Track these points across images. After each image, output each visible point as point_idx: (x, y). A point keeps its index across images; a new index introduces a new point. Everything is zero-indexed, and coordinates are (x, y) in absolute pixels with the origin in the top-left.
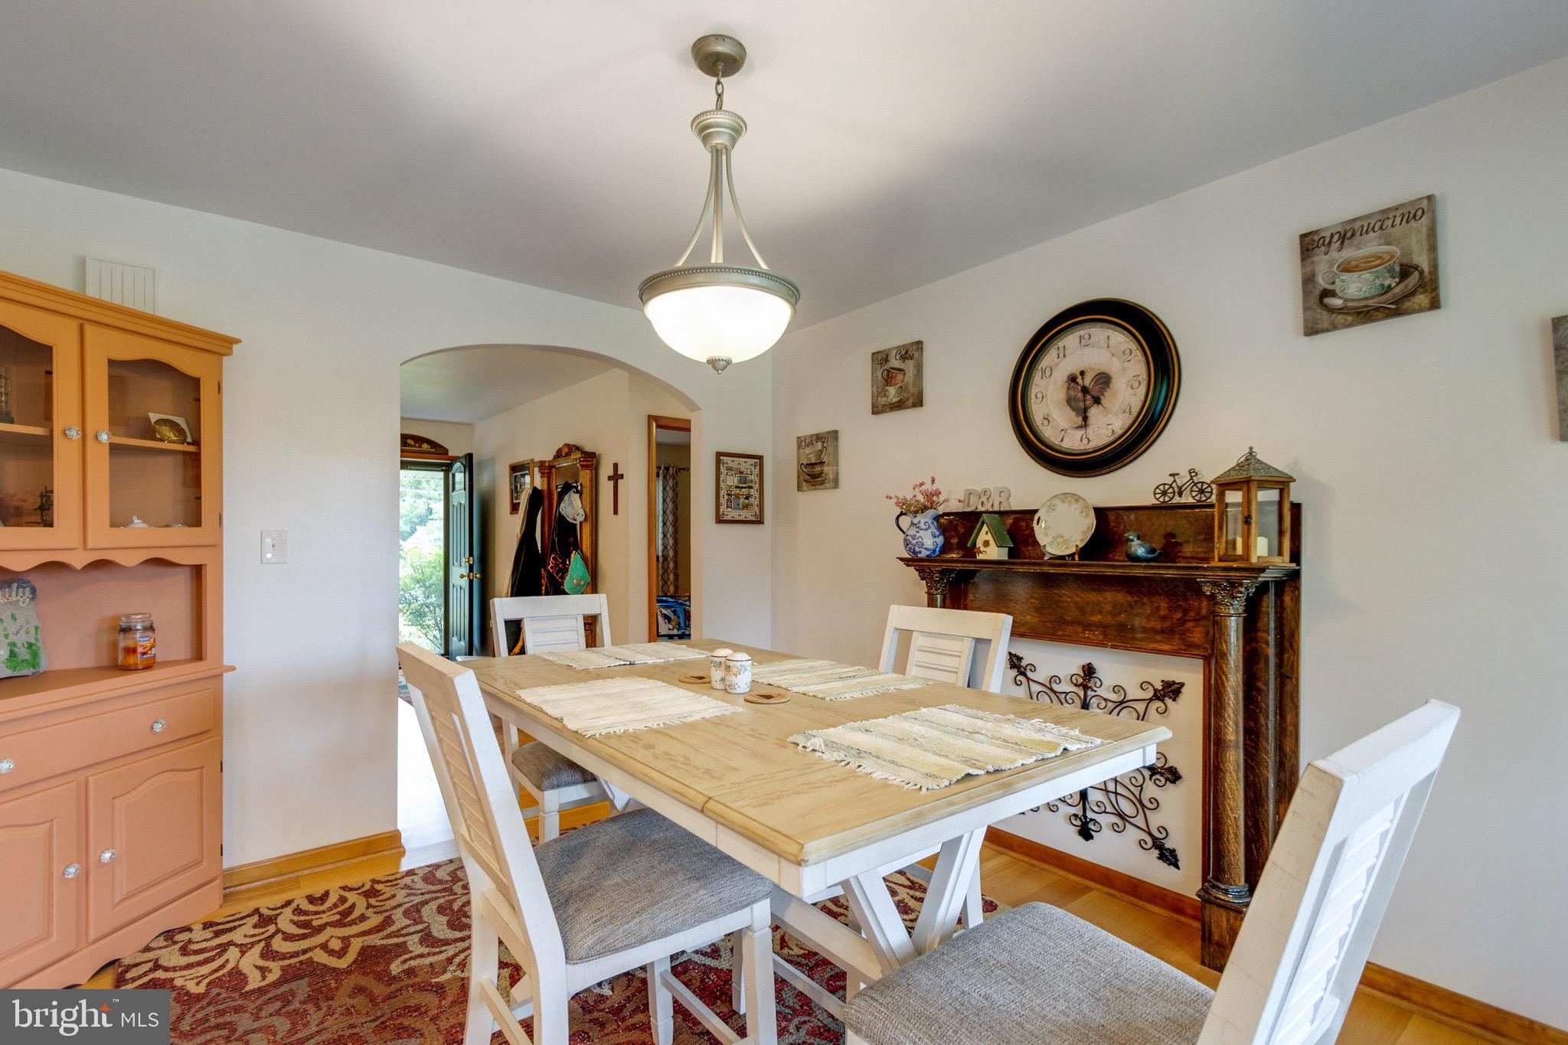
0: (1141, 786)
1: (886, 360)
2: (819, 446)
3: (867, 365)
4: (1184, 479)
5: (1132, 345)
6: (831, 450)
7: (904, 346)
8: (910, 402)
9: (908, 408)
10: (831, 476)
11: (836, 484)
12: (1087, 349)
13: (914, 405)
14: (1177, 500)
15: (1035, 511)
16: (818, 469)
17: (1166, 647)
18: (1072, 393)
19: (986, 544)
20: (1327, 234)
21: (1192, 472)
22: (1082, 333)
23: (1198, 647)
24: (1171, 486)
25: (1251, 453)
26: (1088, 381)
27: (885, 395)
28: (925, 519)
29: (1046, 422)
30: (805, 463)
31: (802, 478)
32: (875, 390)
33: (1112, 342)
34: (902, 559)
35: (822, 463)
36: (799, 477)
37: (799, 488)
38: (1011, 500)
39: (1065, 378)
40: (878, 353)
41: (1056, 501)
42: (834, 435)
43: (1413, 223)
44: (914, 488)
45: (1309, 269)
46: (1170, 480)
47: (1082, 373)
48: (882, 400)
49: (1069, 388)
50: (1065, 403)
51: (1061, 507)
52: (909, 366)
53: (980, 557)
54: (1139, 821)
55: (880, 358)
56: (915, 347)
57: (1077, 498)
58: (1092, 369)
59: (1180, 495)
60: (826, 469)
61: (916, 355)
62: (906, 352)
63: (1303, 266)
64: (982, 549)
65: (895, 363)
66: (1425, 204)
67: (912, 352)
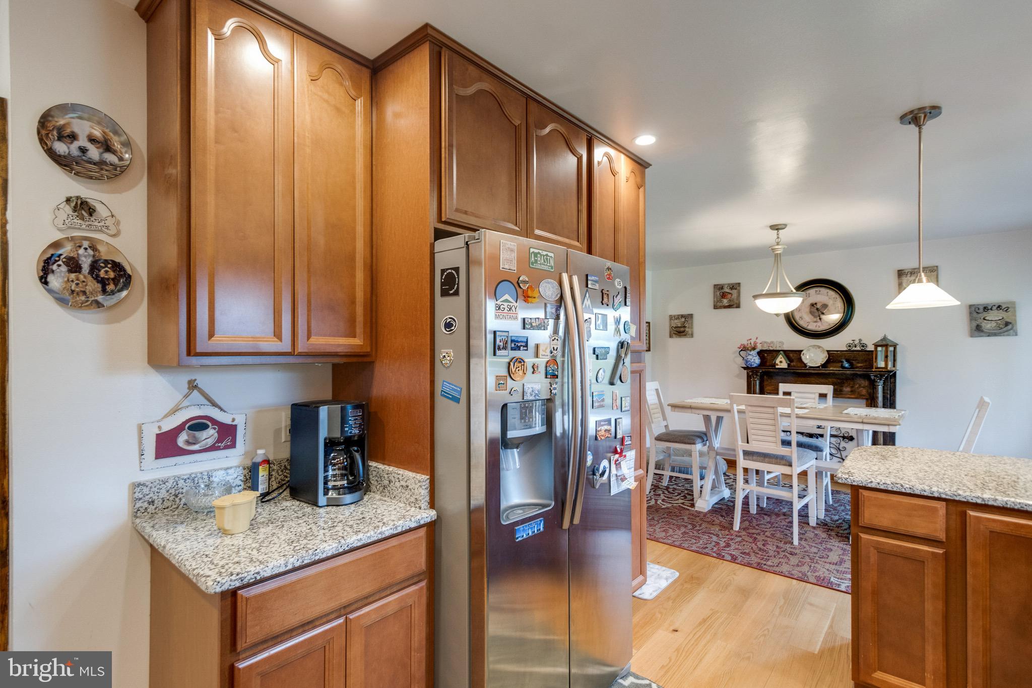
0: (839, 443)
1: (722, 288)
2: (683, 320)
3: (711, 290)
4: (857, 342)
5: (838, 296)
6: (690, 322)
7: (732, 284)
8: (735, 306)
9: (734, 308)
10: (690, 332)
11: (692, 336)
12: (819, 295)
13: (737, 307)
14: (854, 349)
15: (802, 351)
16: (682, 329)
17: (853, 396)
18: (812, 310)
19: (781, 362)
20: (906, 271)
21: (860, 340)
22: (817, 289)
23: (864, 396)
24: (852, 344)
25: (885, 336)
26: (819, 306)
27: (721, 302)
28: (754, 353)
29: (801, 319)
30: (674, 326)
31: (672, 332)
32: (716, 299)
33: (829, 294)
34: (742, 367)
35: (685, 327)
36: (670, 332)
37: (671, 336)
38: (784, 346)
39: (809, 304)
40: (718, 285)
41: (811, 348)
42: (691, 316)
43: (932, 273)
44: (748, 341)
45: (900, 281)
46: (852, 342)
47: (816, 304)
48: (719, 304)
49: (811, 308)
50: (809, 313)
51: (812, 349)
52: (734, 292)
53: (777, 367)
54: (839, 455)
55: (718, 288)
56: (738, 285)
57: (819, 347)
58: (820, 302)
59: (855, 347)
60: (687, 329)
61: (738, 288)
62: (733, 287)
63: (899, 280)
64: (779, 364)
65: (727, 290)
66: (935, 268)
67: (735, 287)
